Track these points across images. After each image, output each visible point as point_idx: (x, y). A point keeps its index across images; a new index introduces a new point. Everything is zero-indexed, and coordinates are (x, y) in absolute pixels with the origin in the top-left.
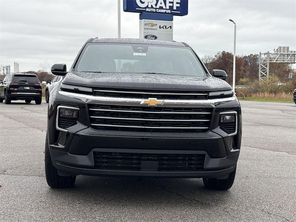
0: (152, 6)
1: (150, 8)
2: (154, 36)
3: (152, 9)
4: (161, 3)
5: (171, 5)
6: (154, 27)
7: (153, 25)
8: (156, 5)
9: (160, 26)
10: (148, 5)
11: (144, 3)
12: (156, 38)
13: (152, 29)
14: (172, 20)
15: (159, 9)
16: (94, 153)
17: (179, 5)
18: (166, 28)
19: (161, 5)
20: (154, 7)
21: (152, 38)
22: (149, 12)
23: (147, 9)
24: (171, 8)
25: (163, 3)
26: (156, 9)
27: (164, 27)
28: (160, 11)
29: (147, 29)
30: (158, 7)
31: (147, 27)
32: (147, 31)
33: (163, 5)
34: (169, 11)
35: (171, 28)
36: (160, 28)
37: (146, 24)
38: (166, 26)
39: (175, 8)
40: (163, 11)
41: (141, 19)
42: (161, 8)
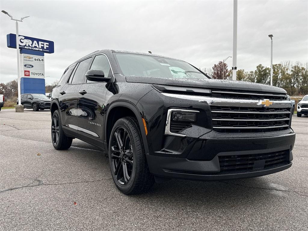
0: (29, 45)
1: (27, 46)
2: (31, 65)
3: (29, 47)
4: (35, 44)
5: (43, 46)
6: (31, 59)
7: (30, 58)
8: (32, 45)
9: (35, 59)
10: (26, 45)
11: (23, 43)
12: (32, 66)
13: (29, 60)
14: (43, 55)
15: (34, 47)
16: (220, 157)
17: (48, 46)
18: (39, 60)
19: (35, 45)
20: (31, 46)
21: (29, 66)
22: (27, 49)
23: (25, 47)
24: (43, 48)
25: (37, 44)
26: (32, 47)
27: (38, 60)
28: (35, 49)
29: (26, 60)
30: (33, 46)
31: (26, 59)
32: (25, 61)
33: (37, 45)
34: (41, 50)
35: (43, 61)
36: (35, 60)
37: (25, 57)
38: (39, 59)
39: (45, 48)
40: (37, 49)
41: (21, 54)
42: (36, 47)
